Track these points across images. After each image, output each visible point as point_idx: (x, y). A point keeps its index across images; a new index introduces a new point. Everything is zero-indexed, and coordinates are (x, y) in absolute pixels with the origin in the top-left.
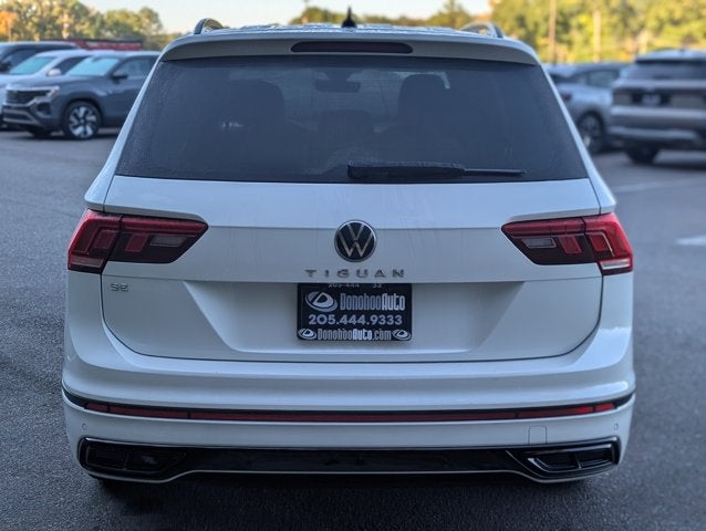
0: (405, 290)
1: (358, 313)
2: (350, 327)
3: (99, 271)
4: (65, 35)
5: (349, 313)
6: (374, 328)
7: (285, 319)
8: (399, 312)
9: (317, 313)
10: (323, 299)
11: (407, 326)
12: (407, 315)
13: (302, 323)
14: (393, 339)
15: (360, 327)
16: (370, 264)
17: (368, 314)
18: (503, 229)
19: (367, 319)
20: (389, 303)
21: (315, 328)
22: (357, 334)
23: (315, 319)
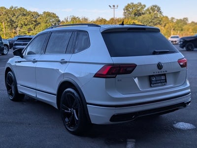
3: (115, 77)
5: (158, 80)
6: (161, 83)
10: (153, 78)
11: (166, 82)
12: (166, 79)
13: (151, 83)
15: (159, 83)
16: (162, 70)
23: (153, 82)
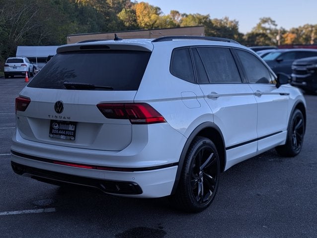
0: (75, 124)
1: (63, 130)
2: (61, 134)
4: (312, 43)
5: (61, 130)
6: (66, 135)
7: (47, 130)
8: (73, 131)
9: (54, 129)
10: (56, 125)
11: (74, 136)
12: (75, 132)
13: (51, 132)
14: (70, 139)
15: (63, 134)
16: (62, 115)
17: (66, 130)
18: (97, 105)
19: (65, 133)
20: (71, 128)
21: (53, 134)
22: (62, 137)
23: (53, 131)
